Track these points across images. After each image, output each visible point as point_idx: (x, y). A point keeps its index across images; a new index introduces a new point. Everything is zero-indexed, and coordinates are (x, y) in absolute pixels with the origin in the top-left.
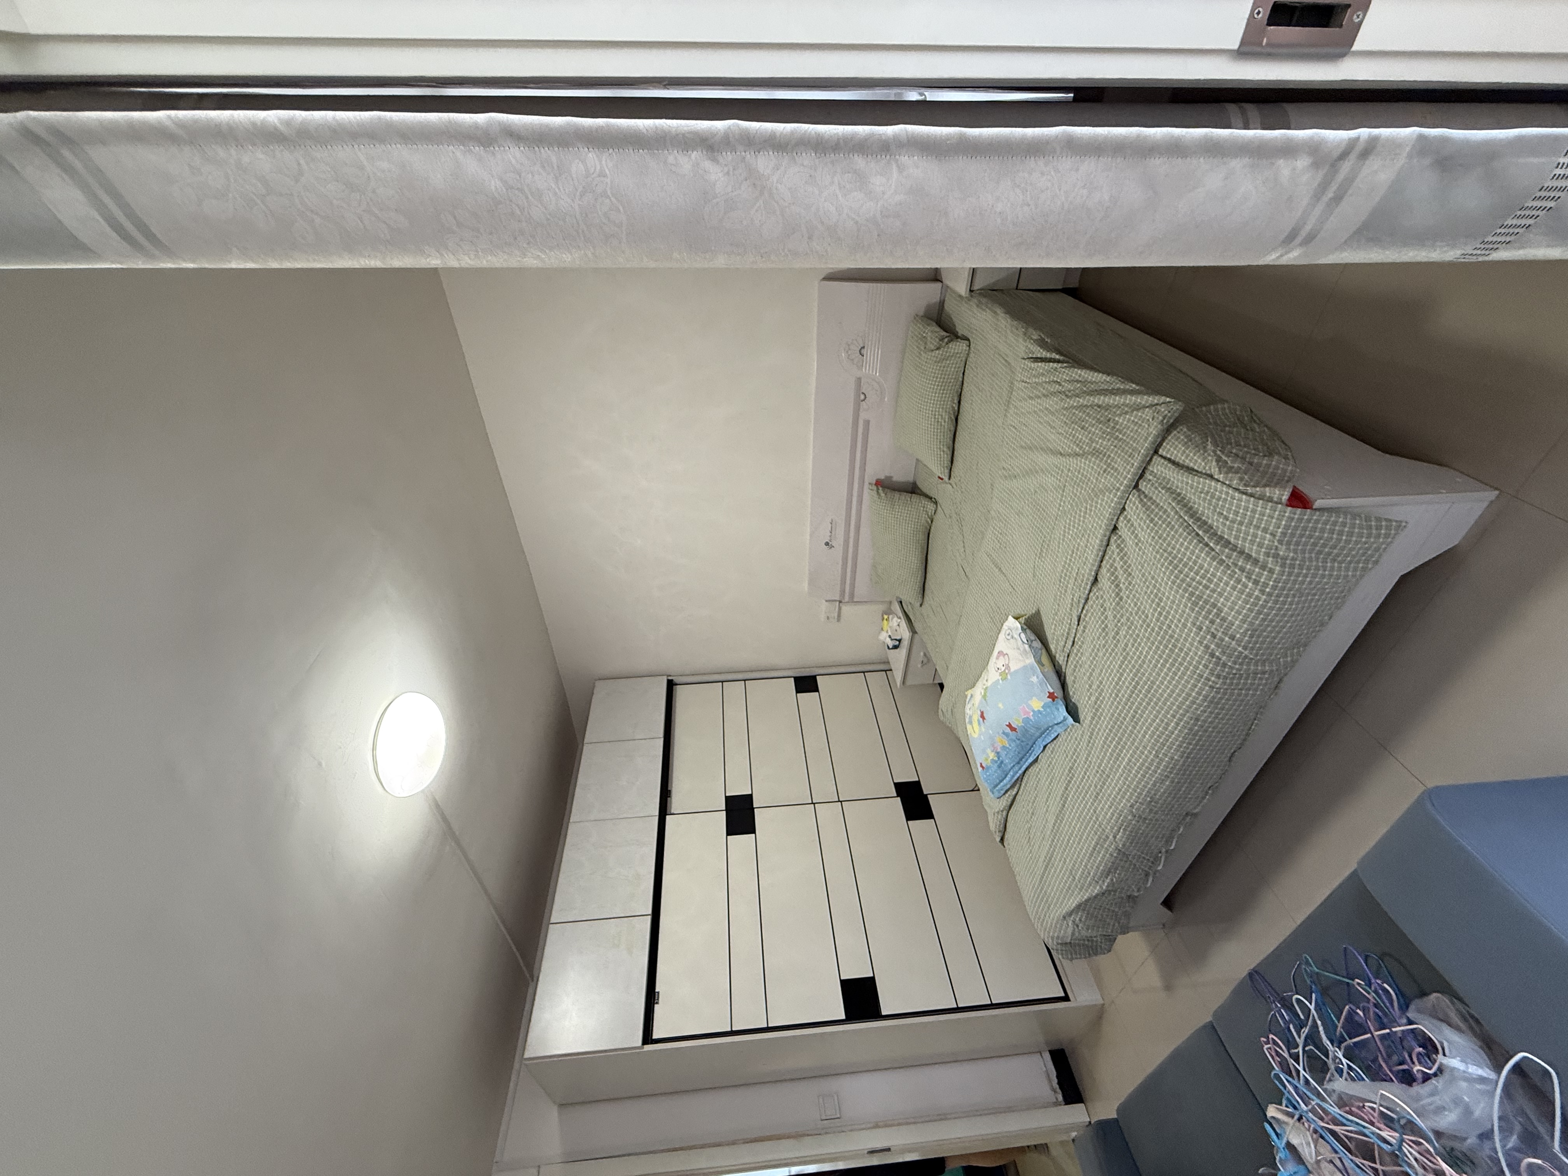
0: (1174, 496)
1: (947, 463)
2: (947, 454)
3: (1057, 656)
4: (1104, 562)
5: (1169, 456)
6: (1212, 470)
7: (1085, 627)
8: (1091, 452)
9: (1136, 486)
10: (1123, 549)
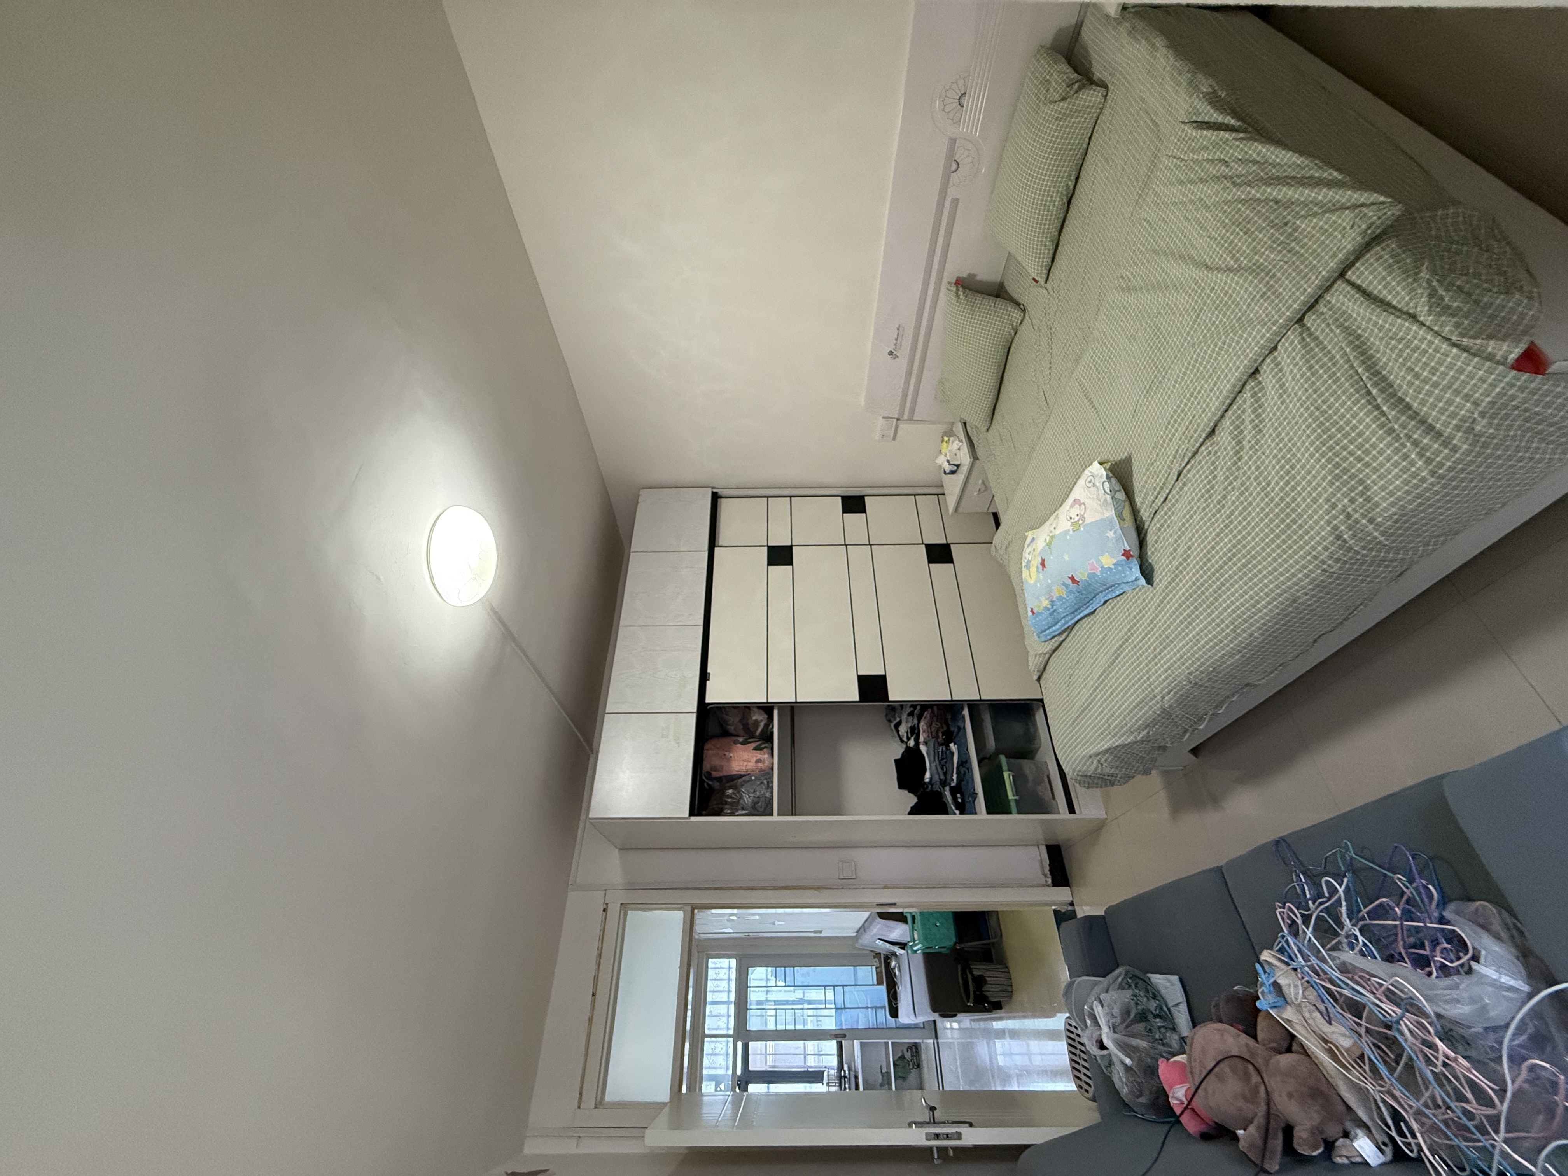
0: (1351, 338)
1: (1047, 261)
2: (1049, 250)
3: (1142, 511)
4: (1230, 413)
5: (1359, 282)
6: (1419, 309)
7: (1184, 484)
8: (1250, 268)
9: (1300, 320)
10: (1259, 399)
